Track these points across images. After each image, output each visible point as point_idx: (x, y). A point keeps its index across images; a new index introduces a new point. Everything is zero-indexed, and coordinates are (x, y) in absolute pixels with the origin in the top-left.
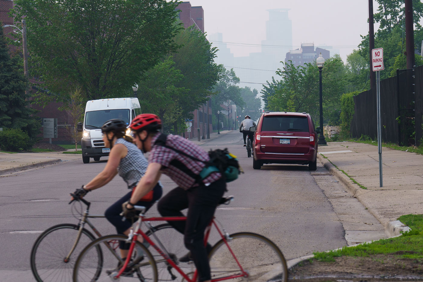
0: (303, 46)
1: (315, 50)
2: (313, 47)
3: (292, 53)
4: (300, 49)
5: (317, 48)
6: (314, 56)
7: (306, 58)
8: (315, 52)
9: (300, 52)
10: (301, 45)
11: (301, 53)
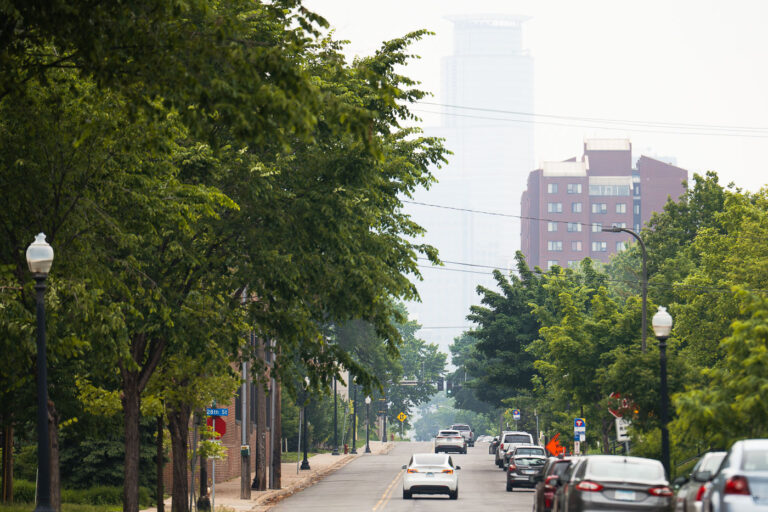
0: (591, 147)
1: (634, 166)
2: (626, 155)
3: (549, 172)
4: (579, 159)
5: (645, 161)
6: (632, 188)
7: (600, 194)
8: (634, 173)
9: (580, 169)
10: (585, 145)
11: (584, 174)
